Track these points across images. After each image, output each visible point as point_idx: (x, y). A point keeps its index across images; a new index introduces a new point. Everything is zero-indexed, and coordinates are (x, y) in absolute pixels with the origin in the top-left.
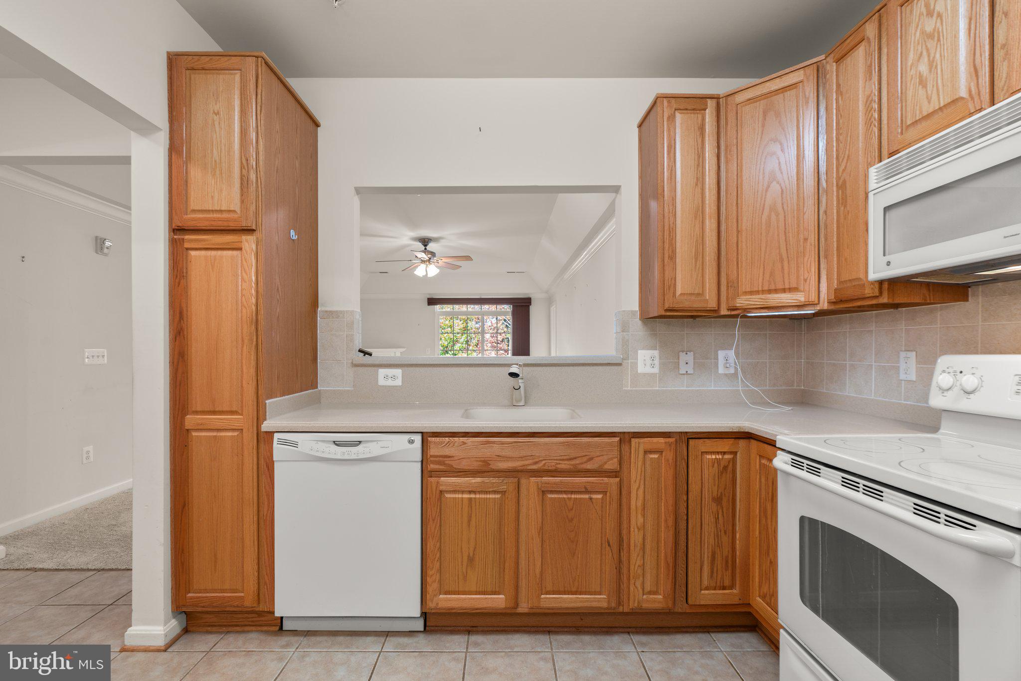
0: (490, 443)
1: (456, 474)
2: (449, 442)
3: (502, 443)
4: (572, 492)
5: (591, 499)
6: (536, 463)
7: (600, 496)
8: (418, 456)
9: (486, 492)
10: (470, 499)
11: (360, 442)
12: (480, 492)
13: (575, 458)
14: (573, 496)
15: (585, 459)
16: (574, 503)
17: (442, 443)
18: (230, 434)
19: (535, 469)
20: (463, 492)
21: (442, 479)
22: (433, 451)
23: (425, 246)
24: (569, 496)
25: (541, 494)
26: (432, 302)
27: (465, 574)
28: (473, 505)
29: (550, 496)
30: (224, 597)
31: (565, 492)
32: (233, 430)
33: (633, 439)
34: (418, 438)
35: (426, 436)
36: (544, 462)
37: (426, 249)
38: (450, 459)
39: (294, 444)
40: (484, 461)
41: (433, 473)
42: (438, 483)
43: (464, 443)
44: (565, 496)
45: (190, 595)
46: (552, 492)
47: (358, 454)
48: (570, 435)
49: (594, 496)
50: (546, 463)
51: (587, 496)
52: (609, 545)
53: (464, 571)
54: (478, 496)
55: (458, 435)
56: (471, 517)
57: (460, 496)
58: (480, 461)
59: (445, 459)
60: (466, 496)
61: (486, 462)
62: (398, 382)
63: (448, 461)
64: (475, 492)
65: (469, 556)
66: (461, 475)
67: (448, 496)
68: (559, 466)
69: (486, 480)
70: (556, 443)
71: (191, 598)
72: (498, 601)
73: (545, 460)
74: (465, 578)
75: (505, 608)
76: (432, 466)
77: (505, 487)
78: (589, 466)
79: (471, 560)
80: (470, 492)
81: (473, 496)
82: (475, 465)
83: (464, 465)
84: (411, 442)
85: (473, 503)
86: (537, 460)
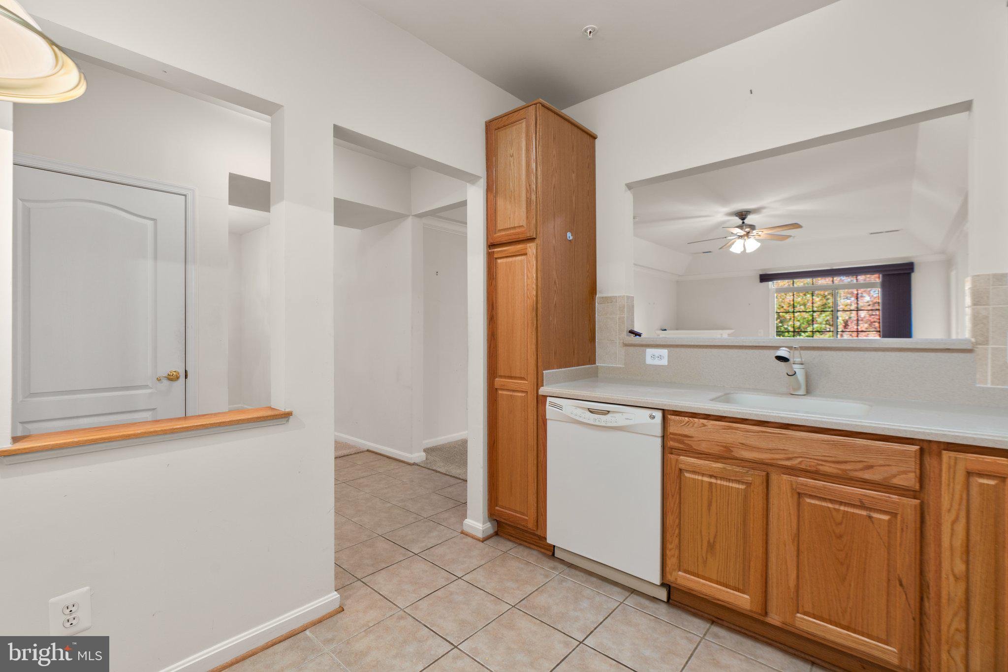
0: (733, 429)
1: (697, 456)
2: (688, 422)
3: (747, 431)
4: (841, 503)
5: (870, 517)
6: (789, 459)
7: (886, 517)
8: (658, 431)
9: (729, 480)
10: (711, 483)
11: (609, 412)
12: (722, 478)
13: (846, 462)
14: (842, 508)
15: (860, 466)
16: (843, 517)
17: (681, 422)
18: (520, 394)
19: (787, 466)
20: (703, 475)
21: (681, 457)
22: (672, 429)
23: (743, 219)
24: (837, 507)
25: (796, 497)
26: (765, 278)
27: (705, 559)
28: (714, 490)
29: (808, 500)
30: (516, 516)
31: (831, 501)
32: (522, 392)
33: (944, 452)
34: (658, 415)
35: (666, 413)
36: (800, 459)
37: (743, 223)
38: (689, 439)
39: (560, 407)
40: (725, 447)
41: (673, 450)
42: (677, 460)
43: (704, 425)
44: (830, 505)
45: (497, 508)
46: (811, 497)
47: (606, 422)
49: (875, 515)
50: (802, 461)
51: (864, 513)
52: (901, 585)
53: (704, 555)
54: (719, 482)
55: (699, 417)
56: (711, 502)
57: (700, 478)
58: (722, 446)
59: (685, 439)
60: (706, 479)
61: (728, 448)
62: (664, 362)
63: (687, 440)
64: (716, 477)
65: (709, 542)
66: (702, 458)
67: (687, 475)
68: (821, 468)
69: (729, 467)
70: (817, 440)
71: (498, 510)
72: (743, 600)
73: (801, 457)
74: (705, 562)
75: (751, 611)
76: (671, 444)
77: (751, 479)
78: (867, 475)
79: (711, 546)
80: (711, 476)
81: (713, 480)
82: (716, 450)
83: (703, 447)
84: (653, 417)
85: (714, 487)
86: (791, 456)
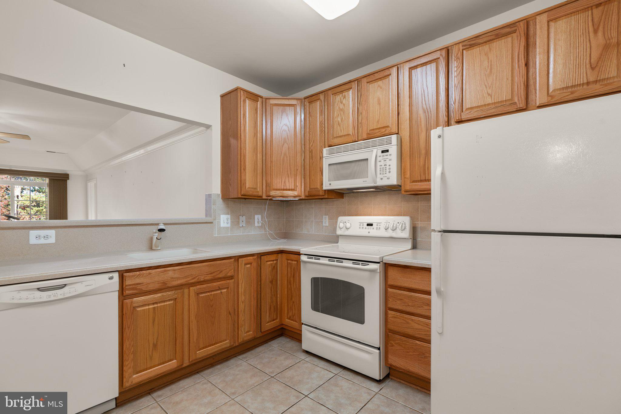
0: (167, 271)
1: (143, 295)
2: (139, 274)
3: (174, 270)
4: (212, 291)
5: (221, 292)
6: (194, 278)
7: (225, 290)
8: (117, 287)
9: (164, 301)
10: (154, 308)
11: (65, 285)
12: (160, 302)
13: (214, 272)
14: (213, 293)
15: (219, 272)
16: (213, 297)
17: (134, 275)
19: (193, 282)
20: (149, 305)
21: (134, 299)
22: (128, 282)
24: (211, 293)
25: (196, 295)
27: (151, 355)
28: (156, 311)
29: (201, 295)
31: (209, 292)
33: (239, 259)
34: (116, 276)
35: (123, 274)
36: (198, 277)
38: (141, 285)
40: (163, 283)
41: (126, 297)
42: (132, 302)
43: (150, 274)
44: (209, 294)
46: (202, 293)
47: (64, 294)
48: (210, 260)
49: (223, 291)
50: (199, 278)
51: (219, 292)
52: (230, 314)
53: (151, 354)
54: (159, 305)
55: (144, 269)
56: (155, 319)
57: (147, 307)
58: (161, 283)
59: (137, 286)
60: (151, 307)
61: (164, 283)
62: (52, 240)
63: (139, 287)
64: (156, 303)
65: (154, 344)
66: (148, 294)
67: (139, 309)
68: (206, 278)
69: (164, 294)
70: (204, 266)
72: (173, 364)
73: (199, 276)
74: (151, 358)
75: (177, 367)
76: (128, 292)
77: (176, 296)
78: (221, 276)
79: (155, 346)
80: (153, 304)
81: (156, 306)
82: (157, 286)
83: (151, 287)
84: (111, 278)
85: (156, 309)
86: (194, 277)
